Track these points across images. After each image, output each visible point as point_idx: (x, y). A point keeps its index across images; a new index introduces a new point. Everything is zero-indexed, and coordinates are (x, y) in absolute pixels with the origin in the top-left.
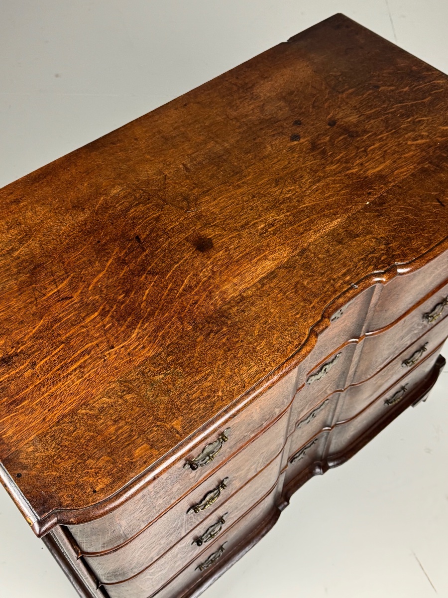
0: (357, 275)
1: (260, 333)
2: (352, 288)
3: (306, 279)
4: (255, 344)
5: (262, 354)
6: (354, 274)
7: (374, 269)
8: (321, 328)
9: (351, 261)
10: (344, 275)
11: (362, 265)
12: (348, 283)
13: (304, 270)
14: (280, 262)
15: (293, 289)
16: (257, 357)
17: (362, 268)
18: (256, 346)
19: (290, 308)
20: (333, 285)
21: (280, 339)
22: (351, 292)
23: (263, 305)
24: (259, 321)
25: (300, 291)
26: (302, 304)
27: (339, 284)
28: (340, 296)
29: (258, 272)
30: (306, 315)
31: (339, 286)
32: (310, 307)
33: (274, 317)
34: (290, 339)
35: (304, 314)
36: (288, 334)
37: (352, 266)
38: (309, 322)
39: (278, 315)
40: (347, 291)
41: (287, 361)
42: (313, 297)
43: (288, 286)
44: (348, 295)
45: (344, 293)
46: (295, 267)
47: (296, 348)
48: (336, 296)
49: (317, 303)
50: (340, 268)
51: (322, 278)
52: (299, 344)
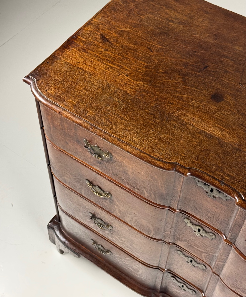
0: (232, 183)
1: (162, 138)
2: (220, 181)
3: (215, 155)
4: (153, 137)
5: (147, 141)
6: (232, 181)
7: (242, 192)
8: (180, 170)
9: (243, 178)
10: (229, 175)
11: (243, 185)
12: (223, 178)
13: (222, 152)
14: (222, 138)
15: (203, 149)
16: (145, 139)
17: (240, 185)
18: (152, 138)
19: (187, 150)
20: (217, 170)
21: (162, 148)
22: (217, 182)
23: (184, 136)
24: (171, 136)
25: (203, 153)
26: (193, 155)
27: (219, 174)
28: (210, 176)
29: (209, 129)
30: (186, 159)
31: (217, 174)
32: (193, 160)
33: (177, 143)
34: (164, 153)
35: (186, 158)
36: (167, 152)
37: (239, 179)
38: (181, 161)
39: (179, 144)
40: (216, 179)
41: (148, 154)
42: (202, 161)
43: (205, 146)
44: (214, 181)
45: (213, 178)
46: (223, 147)
47: (159, 158)
48: (209, 173)
49: (198, 164)
50: (234, 172)
51: (220, 163)
52: (162, 159)
